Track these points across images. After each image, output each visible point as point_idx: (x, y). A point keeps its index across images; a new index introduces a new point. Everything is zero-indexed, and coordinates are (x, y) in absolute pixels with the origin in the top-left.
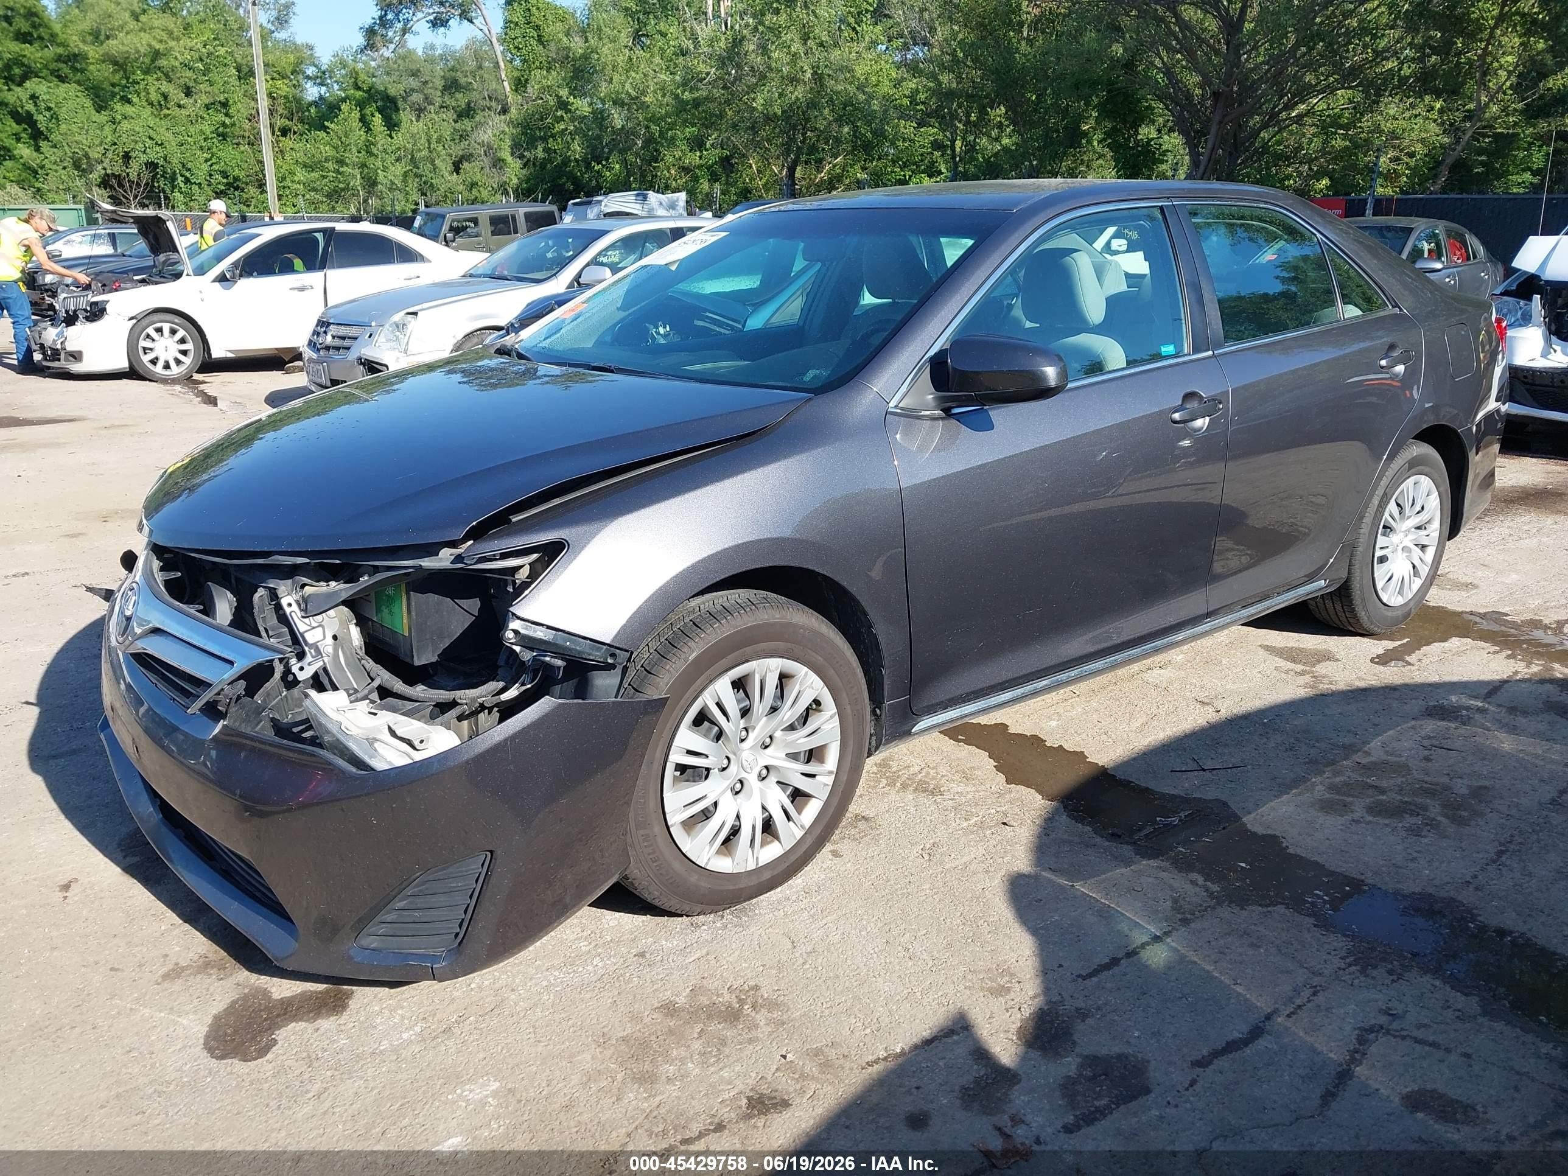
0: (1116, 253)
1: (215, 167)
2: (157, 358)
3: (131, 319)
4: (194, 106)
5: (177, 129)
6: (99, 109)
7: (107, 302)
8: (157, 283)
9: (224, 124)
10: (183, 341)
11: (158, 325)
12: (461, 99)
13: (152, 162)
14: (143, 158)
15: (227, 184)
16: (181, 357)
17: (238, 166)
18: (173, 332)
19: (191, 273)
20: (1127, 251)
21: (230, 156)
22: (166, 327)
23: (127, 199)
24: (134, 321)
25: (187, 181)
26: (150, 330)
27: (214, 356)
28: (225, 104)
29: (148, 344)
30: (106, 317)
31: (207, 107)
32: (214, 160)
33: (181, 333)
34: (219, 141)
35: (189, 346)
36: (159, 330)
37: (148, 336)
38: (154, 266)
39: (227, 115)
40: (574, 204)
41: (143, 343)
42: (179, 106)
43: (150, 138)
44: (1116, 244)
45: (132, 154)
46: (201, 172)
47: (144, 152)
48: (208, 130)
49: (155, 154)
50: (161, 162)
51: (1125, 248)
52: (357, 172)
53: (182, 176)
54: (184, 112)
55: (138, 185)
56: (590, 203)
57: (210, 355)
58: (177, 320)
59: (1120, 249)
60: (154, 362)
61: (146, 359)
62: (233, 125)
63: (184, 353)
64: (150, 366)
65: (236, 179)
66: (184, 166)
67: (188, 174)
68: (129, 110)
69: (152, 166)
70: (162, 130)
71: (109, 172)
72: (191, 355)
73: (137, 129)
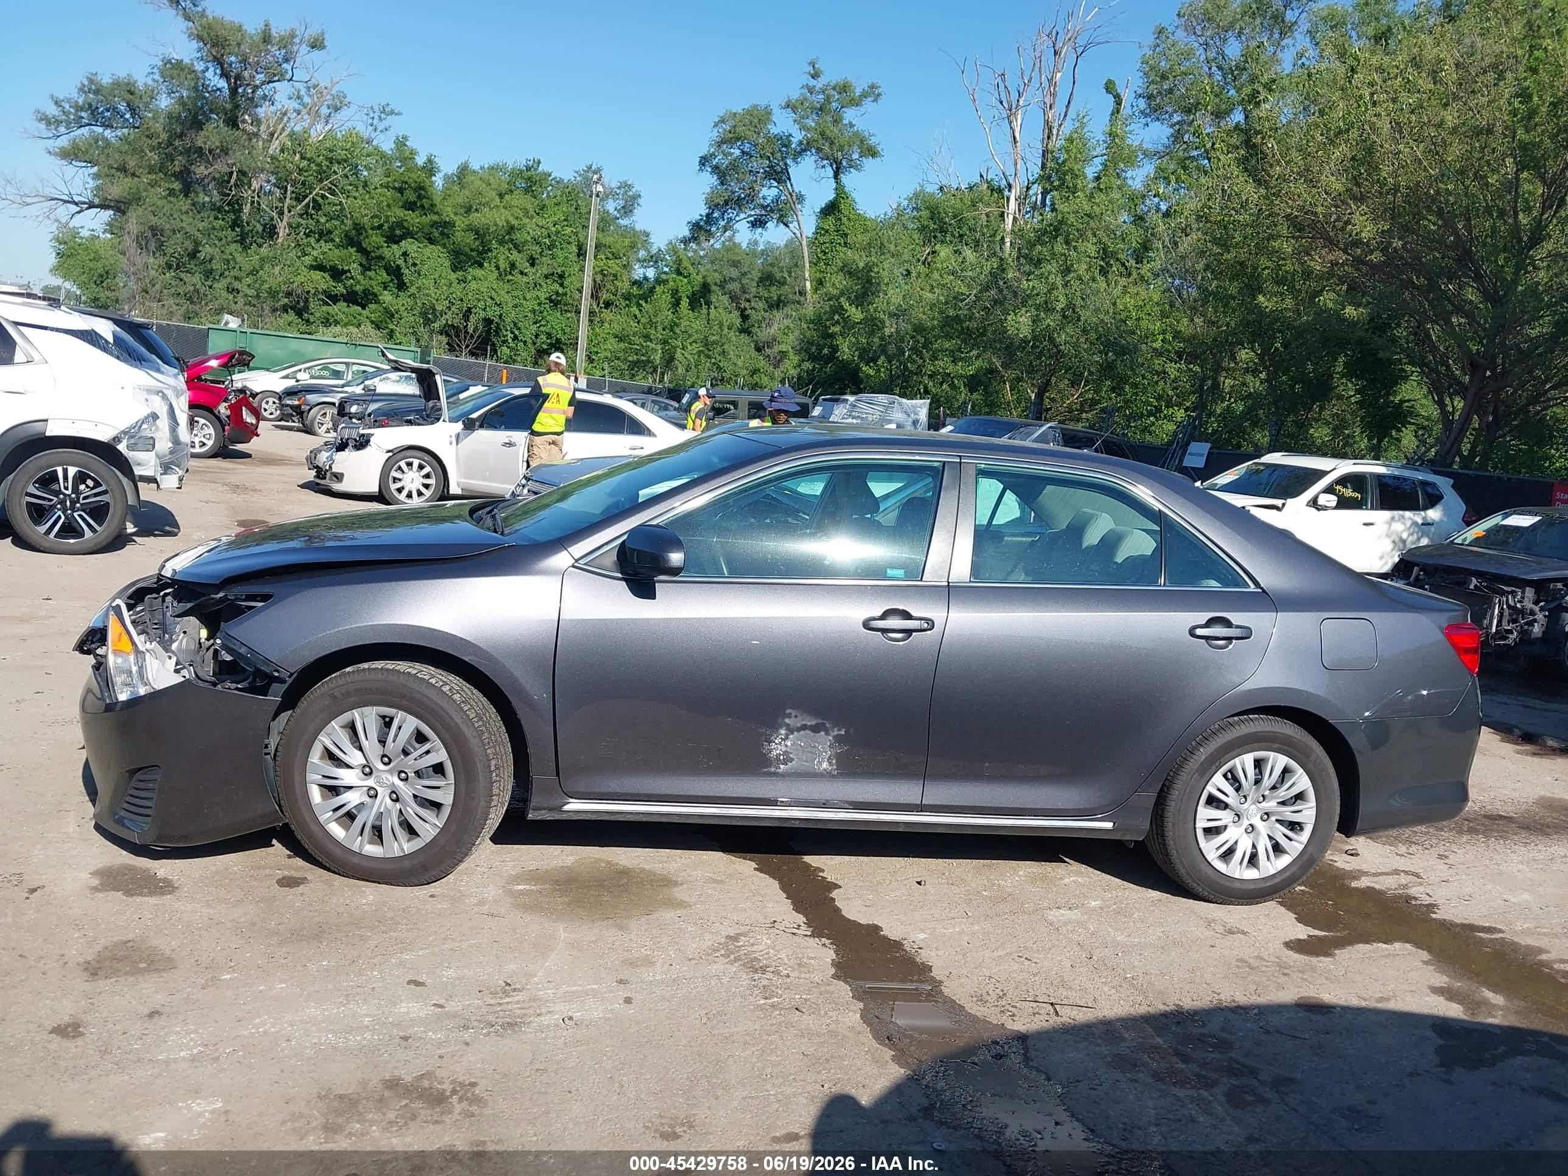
0: (1325, 508)
1: (542, 329)
2: (403, 488)
3: (388, 451)
4: (535, 274)
5: (515, 293)
6: (455, 269)
7: (373, 435)
8: (419, 424)
9: (557, 293)
10: (427, 476)
11: (411, 460)
12: (774, 292)
13: (489, 319)
14: (482, 314)
15: (551, 344)
16: (423, 490)
17: (562, 330)
18: (421, 467)
19: (447, 420)
20: (1336, 508)
21: (556, 321)
22: (416, 462)
23: (460, 347)
24: (391, 454)
25: (515, 338)
26: (403, 464)
27: (451, 492)
28: (561, 276)
29: (398, 475)
30: (369, 448)
31: (546, 277)
32: (543, 323)
33: (428, 469)
34: (550, 307)
35: (431, 481)
36: (410, 464)
37: (400, 468)
38: (425, 410)
39: (562, 285)
40: (824, 400)
41: (394, 474)
42: (522, 273)
43: (492, 298)
44: (1324, 499)
45: (473, 310)
46: (529, 331)
47: (484, 310)
48: (543, 296)
49: (492, 313)
50: (496, 320)
51: (1334, 504)
52: (659, 347)
53: (512, 332)
54: (525, 279)
55: (472, 337)
56: (837, 400)
57: (448, 490)
58: (427, 457)
59: (1328, 504)
60: (400, 490)
61: (394, 487)
62: (566, 294)
63: (427, 486)
64: (396, 494)
65: (558, 341)
66: (515, 325)
67: (517, 333)
68: (479, 272)
69: (488, 322)
70: (502, 293)
71: (450, 322)
72: (432, 489)
73: (482, 290)
